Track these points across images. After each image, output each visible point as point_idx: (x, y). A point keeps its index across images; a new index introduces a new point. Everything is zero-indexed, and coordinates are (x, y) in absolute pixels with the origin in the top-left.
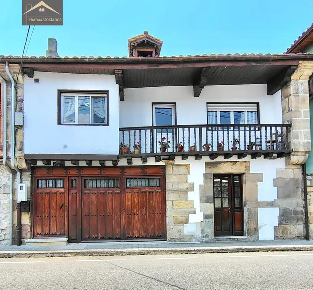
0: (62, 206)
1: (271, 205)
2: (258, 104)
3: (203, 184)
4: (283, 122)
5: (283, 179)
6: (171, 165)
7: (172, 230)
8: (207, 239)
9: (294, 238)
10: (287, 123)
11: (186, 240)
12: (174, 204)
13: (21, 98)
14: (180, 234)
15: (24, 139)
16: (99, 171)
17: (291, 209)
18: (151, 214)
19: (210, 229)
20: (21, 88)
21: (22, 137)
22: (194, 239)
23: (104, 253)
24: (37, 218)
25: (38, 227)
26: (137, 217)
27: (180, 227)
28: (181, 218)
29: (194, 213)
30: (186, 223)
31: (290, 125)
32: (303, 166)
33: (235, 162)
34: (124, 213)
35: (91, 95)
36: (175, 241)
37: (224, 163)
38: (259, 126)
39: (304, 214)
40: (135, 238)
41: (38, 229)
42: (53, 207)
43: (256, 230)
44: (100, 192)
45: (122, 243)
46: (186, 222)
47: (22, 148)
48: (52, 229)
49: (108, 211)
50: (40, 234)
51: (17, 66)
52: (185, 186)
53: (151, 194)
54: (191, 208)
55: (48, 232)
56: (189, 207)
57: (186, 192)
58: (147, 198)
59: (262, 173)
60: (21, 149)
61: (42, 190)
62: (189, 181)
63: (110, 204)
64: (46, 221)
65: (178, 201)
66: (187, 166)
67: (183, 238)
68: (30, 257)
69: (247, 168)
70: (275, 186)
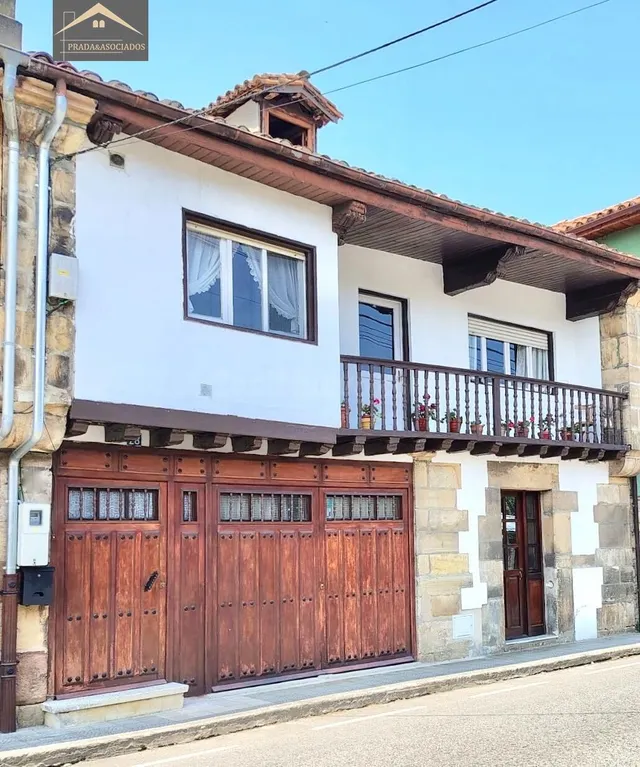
0: (152, 579)
1: (590, 561)
2: (550, 335)
3: (484, 514)
4: (604, 385)
5: (607, 506)
6: (424, 464)
7: (429, 633)
8: (493, 648)
9: (623, 631)
10: (616, 390)
11: (457, 655)
12: (433, 564)
13: (65, 205)
14: (445, 641)
15: (71, 348)
16: (263, 469)
17: (617, 568)
18: (384, 594)
19: (497, 623)
20: (63, 171)
21: (65, 341)
22: (471, 651)
23: (344, 704)
24: (65, 626)
25: (69, 656)
26: (351, 601)
27: (444, 625)
28: (445, 599)
29: (470, 584)
30: (455, 612)
31: (625, 397)
32: (633, 480)
33: (536, 465)
34: (322, 594)
35: (266, 247)
36: (435, 660)
37: (519, 464)
38: (552, 386)
39: (635, 580)
40: (350, 662)
41: (70, 666)
42: (124, 583)
43: (571, 619)
44: (265, 532)
45: (322, 679)
46: (455, 608)
47: (66, 377)
48: (120, 660)
49: (284, 588)
50: (79, 682)
51: (89, 105)
52: (452, 519)
53: (383, 540)
54: (463, 572)
55: (105, 670)
56: (460, 571)
57: (454, 533)
58: (374, 549)
59: (576, 493)
60: (63, 382)
61: (88, 526)
62: (460, 507)
63: (289, 567)
64: (99, 633)
65: (439, 556)
66: (456, 468)
67: (450, 651)
68: (144, 748)
69: (556, 481)
70: (595, 521)
